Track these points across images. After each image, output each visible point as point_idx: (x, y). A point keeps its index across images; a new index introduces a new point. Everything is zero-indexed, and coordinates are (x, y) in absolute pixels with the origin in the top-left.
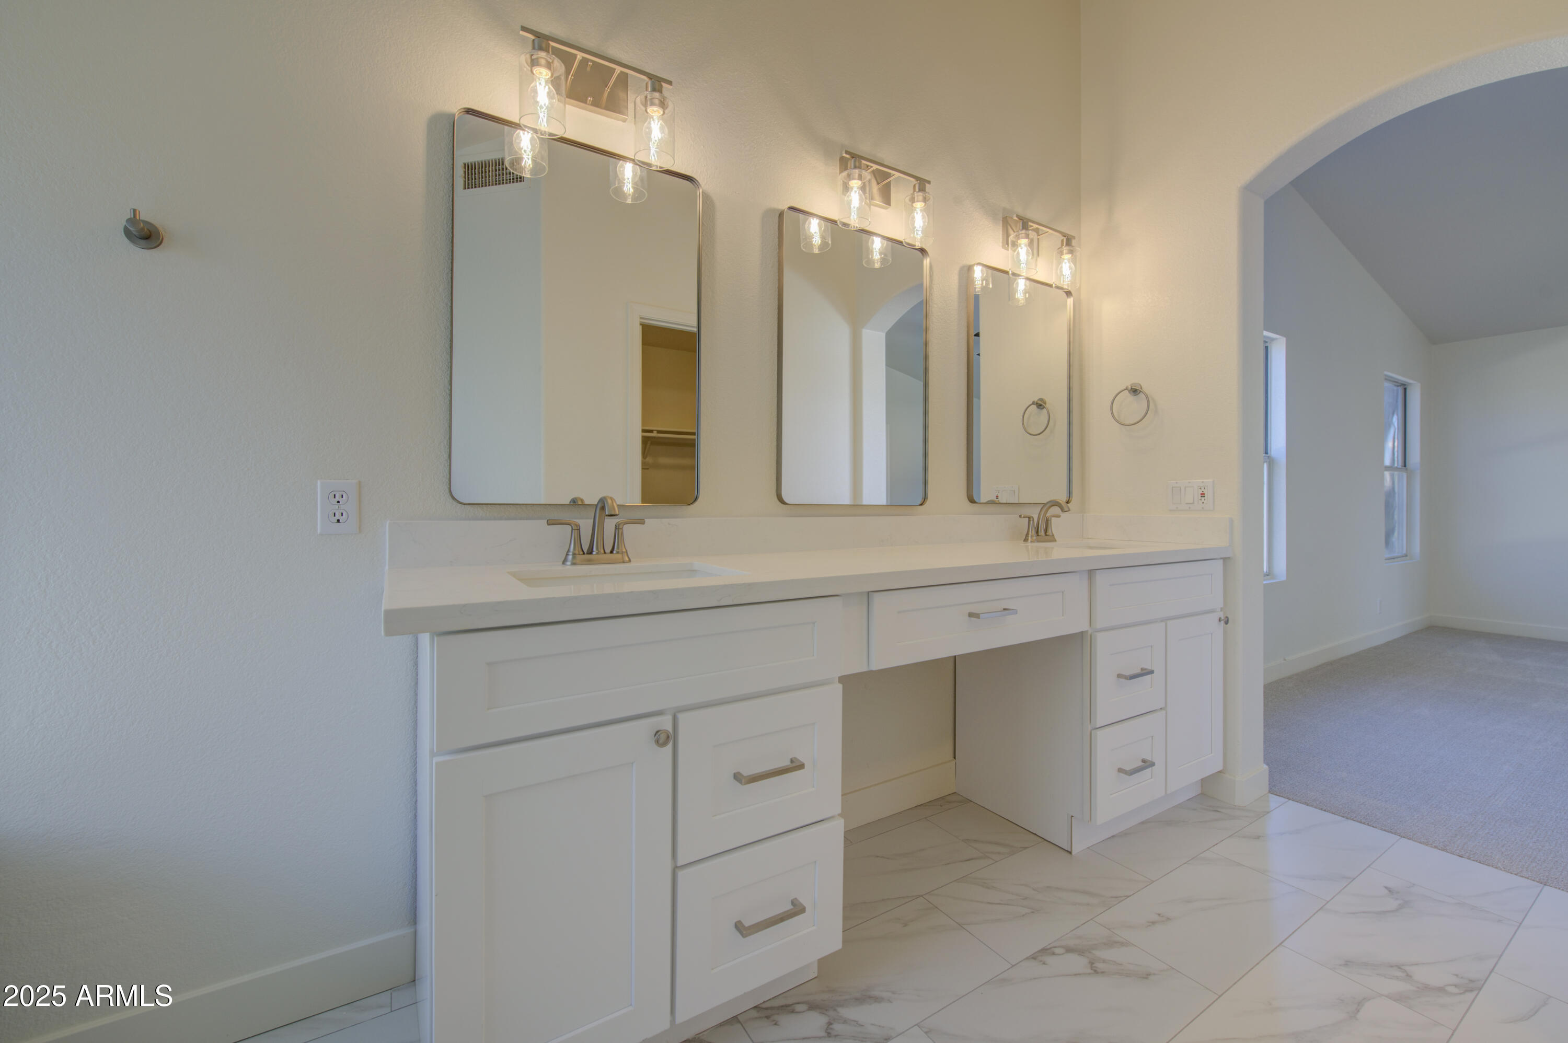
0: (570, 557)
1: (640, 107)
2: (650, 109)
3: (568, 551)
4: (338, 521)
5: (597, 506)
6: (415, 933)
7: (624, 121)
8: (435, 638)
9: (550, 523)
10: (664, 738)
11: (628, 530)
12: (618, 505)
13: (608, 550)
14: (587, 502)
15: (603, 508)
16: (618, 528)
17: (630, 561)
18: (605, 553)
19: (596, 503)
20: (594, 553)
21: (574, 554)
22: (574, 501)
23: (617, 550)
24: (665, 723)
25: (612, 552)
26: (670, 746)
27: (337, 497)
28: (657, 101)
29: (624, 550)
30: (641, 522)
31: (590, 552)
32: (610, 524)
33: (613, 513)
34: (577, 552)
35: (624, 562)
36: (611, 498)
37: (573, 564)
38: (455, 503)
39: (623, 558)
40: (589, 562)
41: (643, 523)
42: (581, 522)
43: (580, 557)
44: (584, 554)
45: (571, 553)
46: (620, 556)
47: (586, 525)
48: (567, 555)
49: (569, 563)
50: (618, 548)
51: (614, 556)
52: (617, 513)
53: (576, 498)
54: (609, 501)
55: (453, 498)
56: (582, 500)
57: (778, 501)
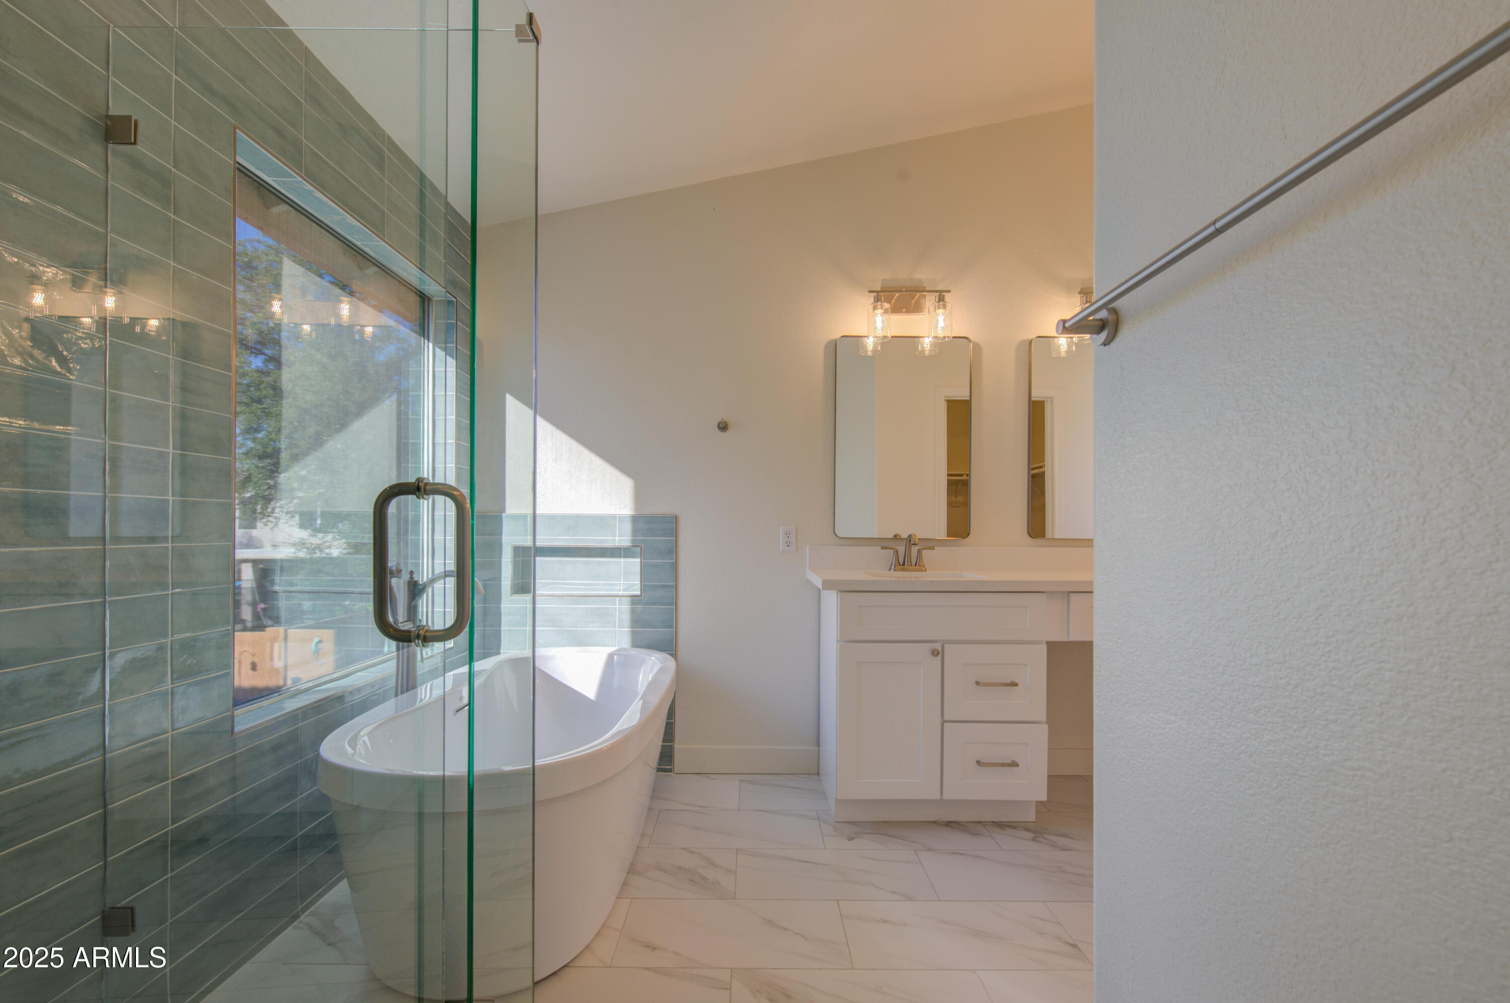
0: (893, 567)
1: (932, 308)
2: (938, 311)
3: (892, 563)
4: (788, 546)
5: (907, 539)
6: (819, 750)
7: (924, 314)
8: (839, 593)
9: (883, 548)
10: (935, 653)
11: (925, 552)
12: (918, 539)
13: (913, 563)
14: (902, 537)
15: (910, 540)
16: (919, 551)
17: (926, 570)
18: (912, 565)
19: (907, 537)
20: (906, 565)
21: (895, 566)
22: (895, 536)
23: (919, 565)
24: (938, 646)
25: (915, 565)
26: (939, 657)
27: (788, 534)
28: (941, 306)
29: (923, 564)
30: (933, 548)
31: (904, 564)
32: (914, 549)
33: (915, 543)
34: (896, 564)
35: (922, 571)
36: (915, 535)
37: (895, 570)
38: (836, 537)
39: (922, 568)
40: (903, 570)
41: (934, 549)
42: (898, 548)
43: (898, 567)
44: (900, 565)
45: (893, 565)
46: (920, 567)
47: (901, 549)
48: (891, 565)
49: (892, 570)
50: (919, 563)
51: (917, 567)
52: (917, 543)
53: (896, 534)
54: (914, 537)
55: (836, 535)
56: (900, 536)
57: (1028, 537)
